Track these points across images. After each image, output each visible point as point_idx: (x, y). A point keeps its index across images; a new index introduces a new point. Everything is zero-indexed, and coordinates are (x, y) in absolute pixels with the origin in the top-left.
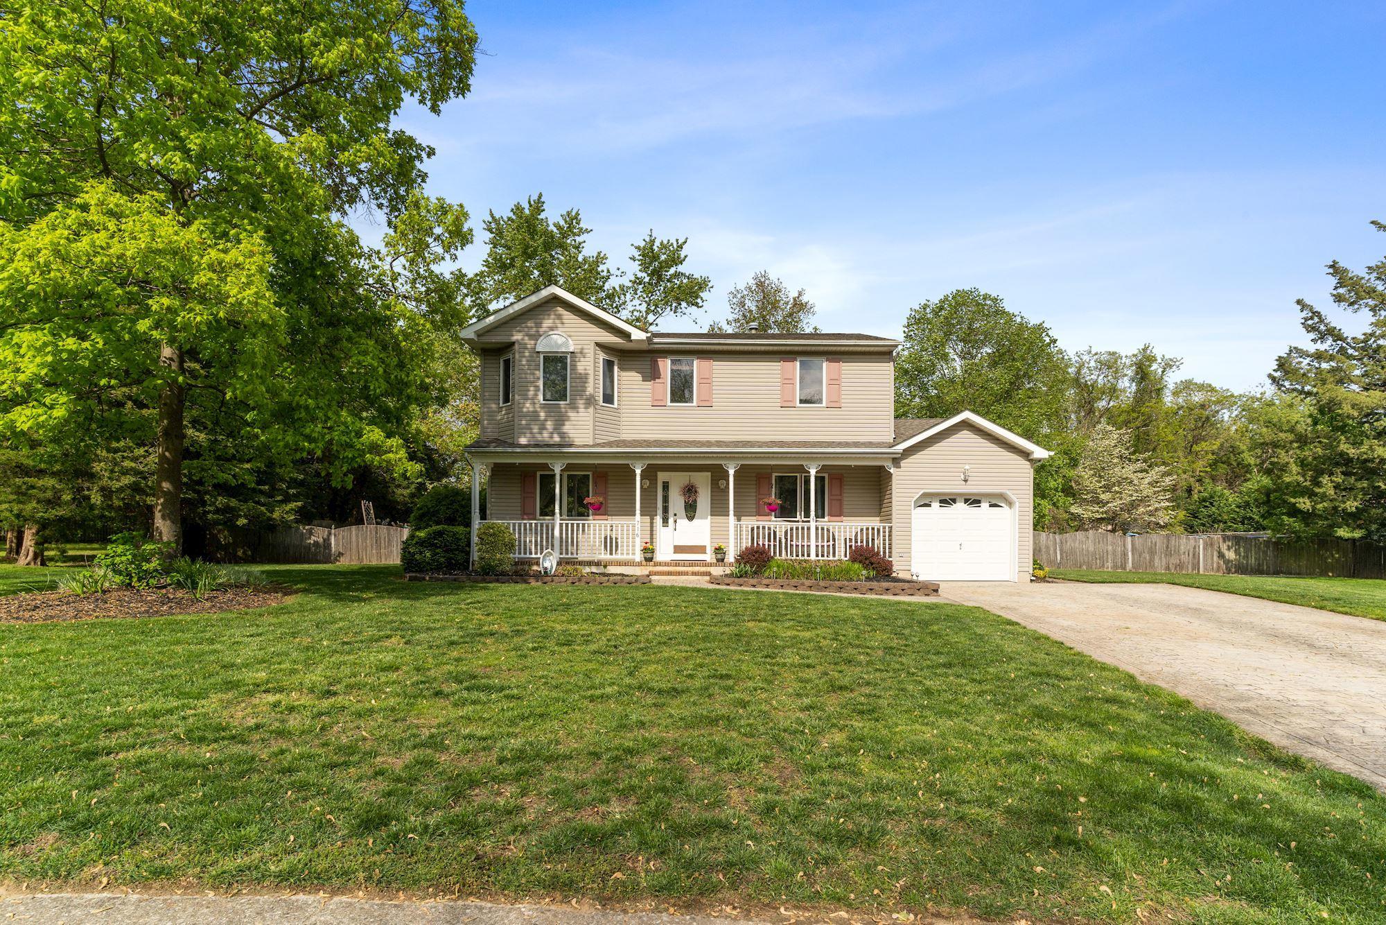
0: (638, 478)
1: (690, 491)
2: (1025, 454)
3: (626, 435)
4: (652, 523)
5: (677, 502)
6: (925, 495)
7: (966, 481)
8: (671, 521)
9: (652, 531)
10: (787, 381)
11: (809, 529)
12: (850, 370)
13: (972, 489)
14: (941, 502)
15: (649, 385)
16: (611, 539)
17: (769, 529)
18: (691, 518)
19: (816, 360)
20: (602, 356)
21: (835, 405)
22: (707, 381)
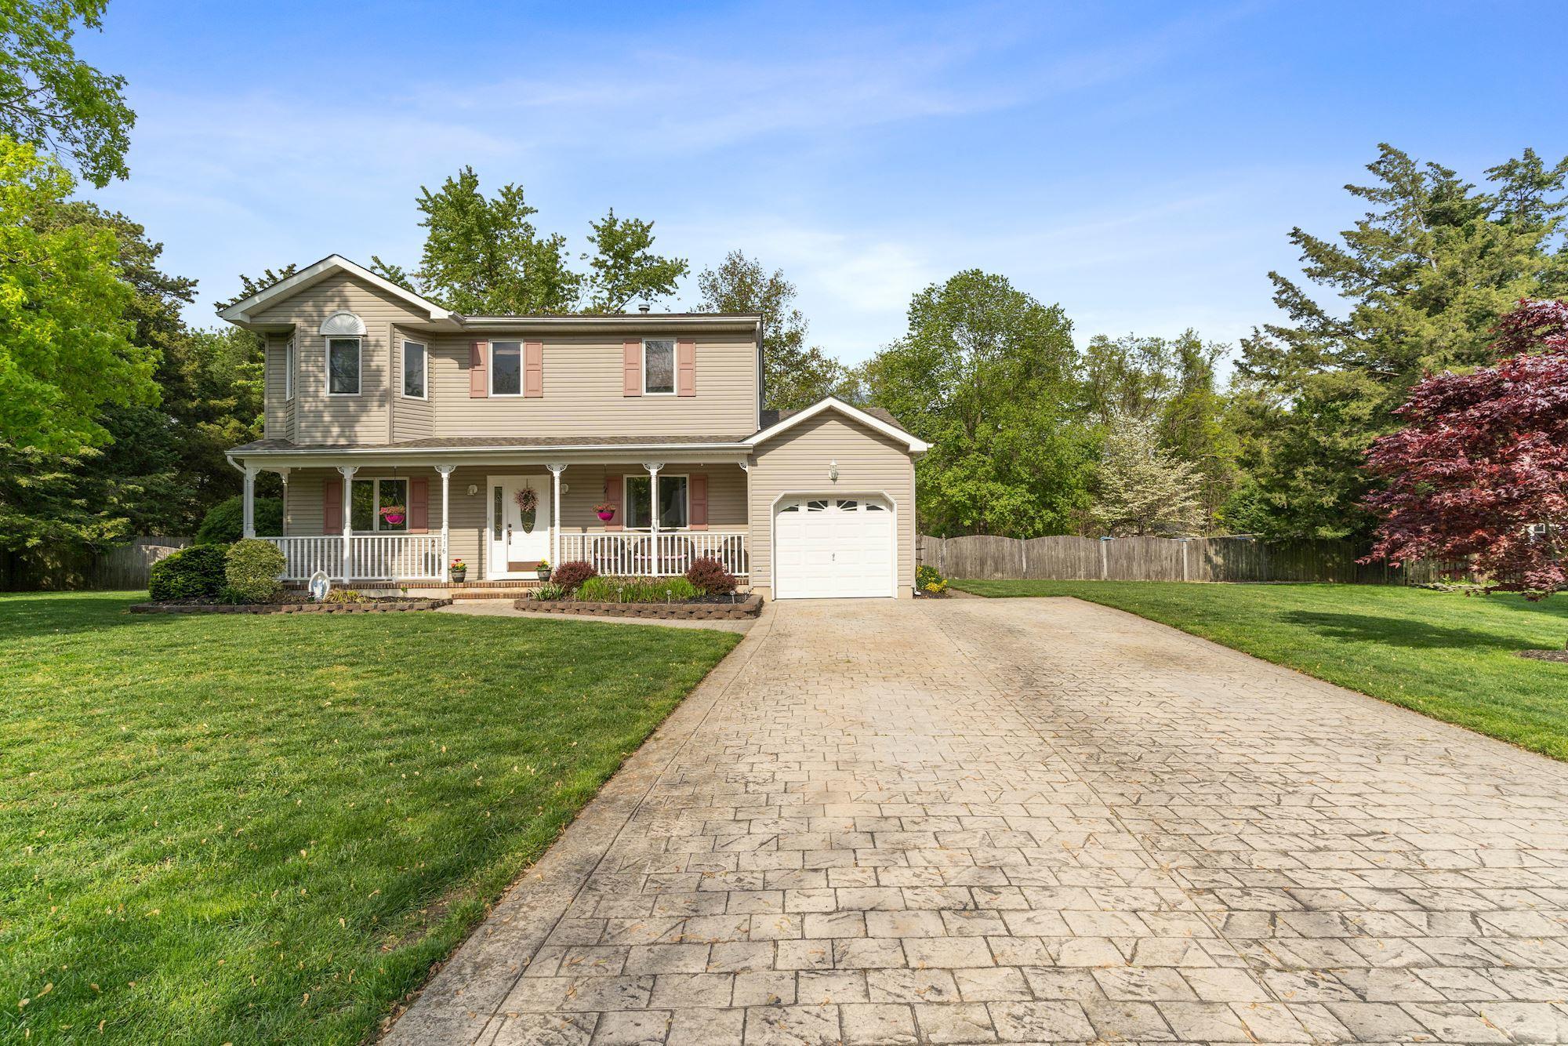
0: (445, 484)
1: (527, 497)
2: (903, 447)
3: (441, 433)
4: (481, 537)
5: (512, 511)
6: (786, 498)
7: (834, 480)
8: (504, 533)
9: (481, 545)
10: (630, 366)
11: (649, 540)
12: (707, 353)
13: (843, 488)
14: (810, 505)
15: (467, 373)
16: (433, 556)
17: (616, 539)
18: (528, 530)
19: (662, 340)
20: (403, 340)
21: (688, 395)
22: (537, 368)
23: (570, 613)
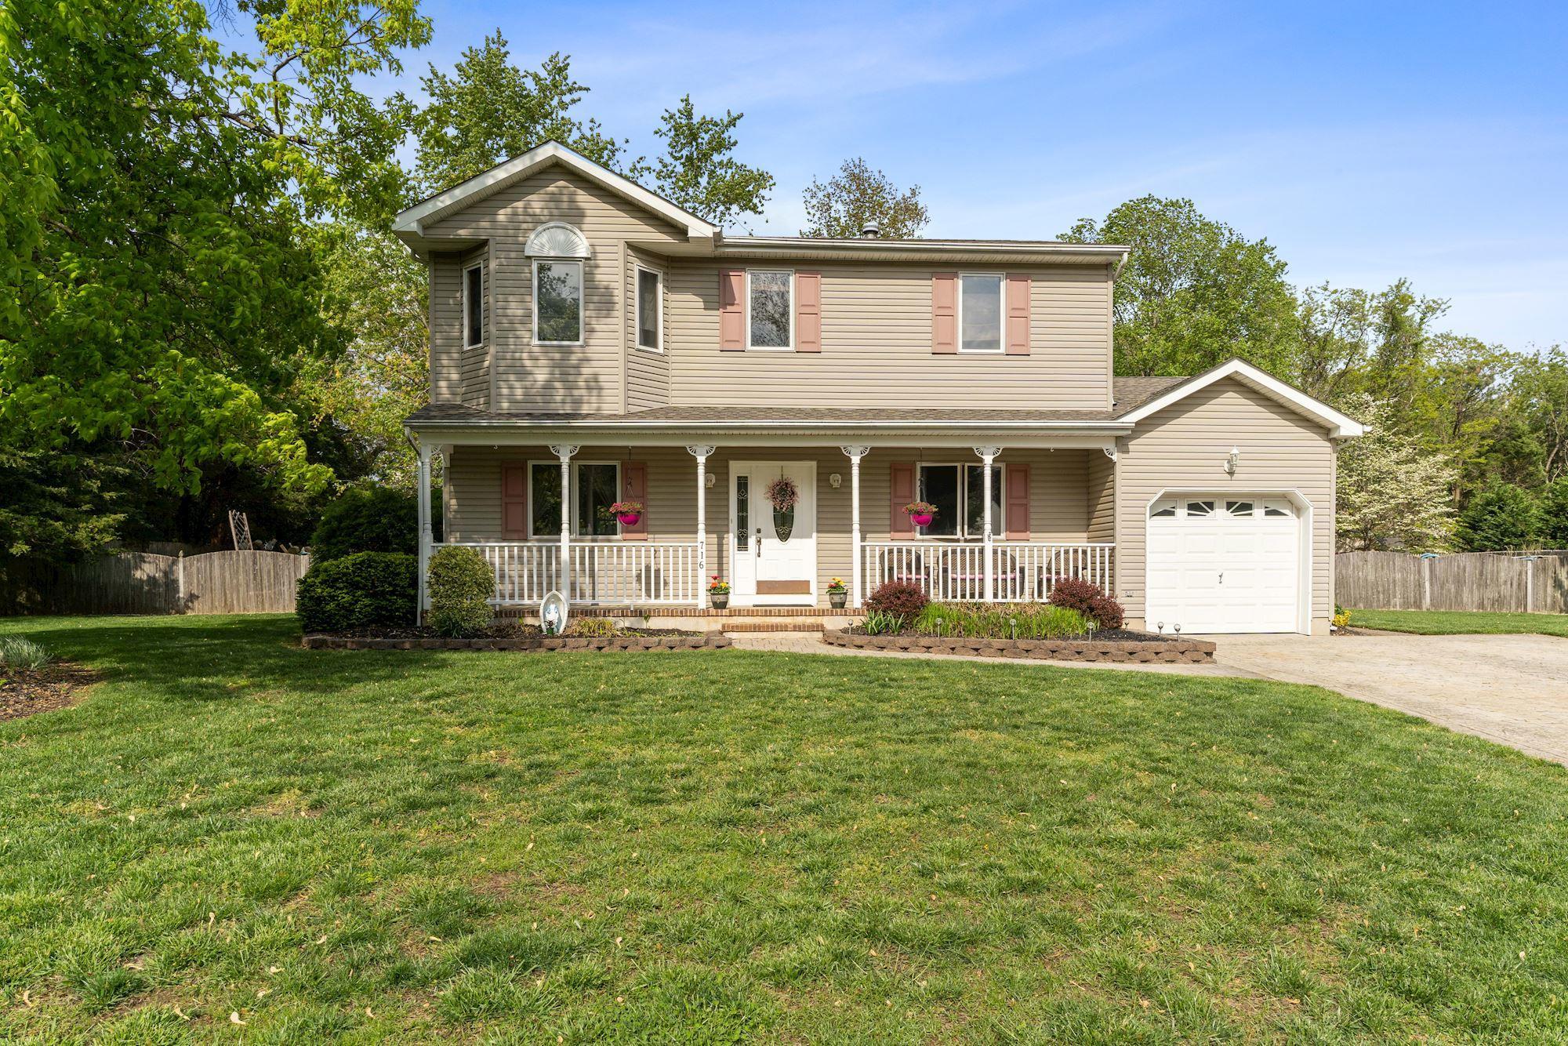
0: (701, 470)
1: (783, 492)
2: (1324, 430)
3: (679, 399)
4: (720, 545)
5: (761, 509)
6: (1167, 497)
7: (1231, 473)
8: (752, 541)
9: (720, 557)
10: (944, 312)
11: (982, 551)
12: (1044, 293)
13: (1239, 486)
14: (1192, 507)
15: (716, 315)
16: (657, 571)
17: (909, 552)
18: (784, 536)
19: (989, 276)
20: (637, 266)
21: (1019, 352)
22: (810, 310)
23: (941, 652)
